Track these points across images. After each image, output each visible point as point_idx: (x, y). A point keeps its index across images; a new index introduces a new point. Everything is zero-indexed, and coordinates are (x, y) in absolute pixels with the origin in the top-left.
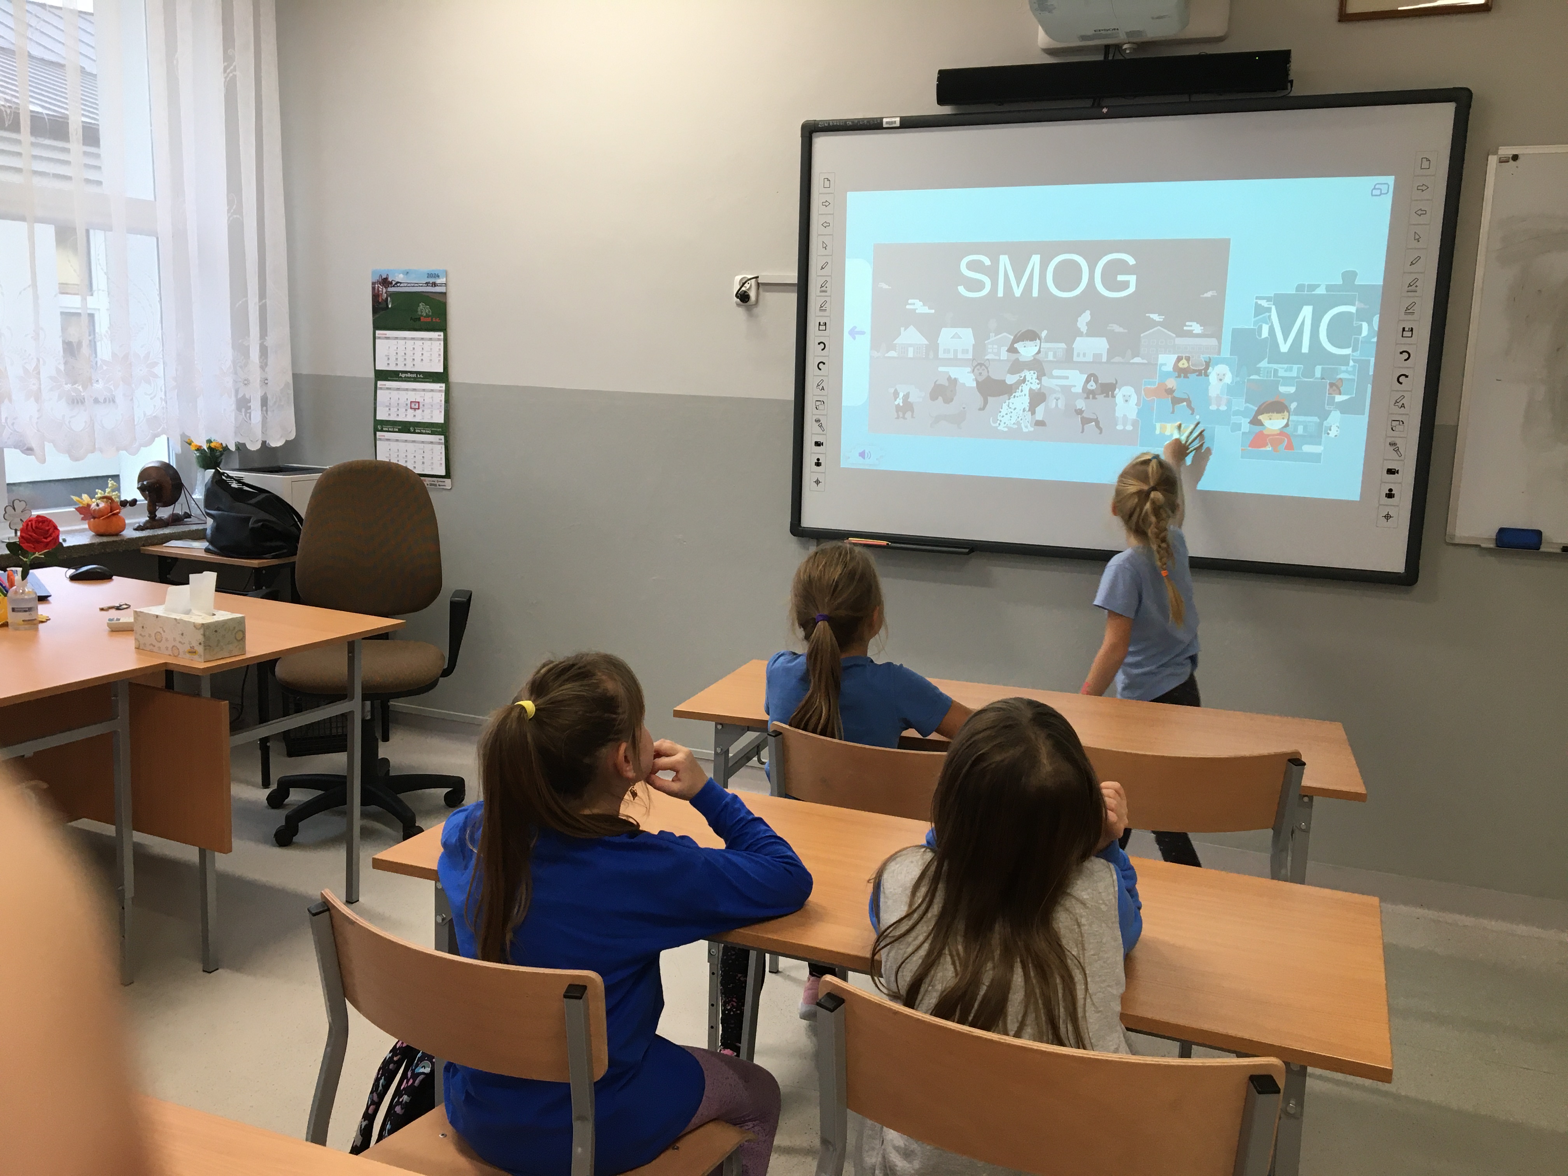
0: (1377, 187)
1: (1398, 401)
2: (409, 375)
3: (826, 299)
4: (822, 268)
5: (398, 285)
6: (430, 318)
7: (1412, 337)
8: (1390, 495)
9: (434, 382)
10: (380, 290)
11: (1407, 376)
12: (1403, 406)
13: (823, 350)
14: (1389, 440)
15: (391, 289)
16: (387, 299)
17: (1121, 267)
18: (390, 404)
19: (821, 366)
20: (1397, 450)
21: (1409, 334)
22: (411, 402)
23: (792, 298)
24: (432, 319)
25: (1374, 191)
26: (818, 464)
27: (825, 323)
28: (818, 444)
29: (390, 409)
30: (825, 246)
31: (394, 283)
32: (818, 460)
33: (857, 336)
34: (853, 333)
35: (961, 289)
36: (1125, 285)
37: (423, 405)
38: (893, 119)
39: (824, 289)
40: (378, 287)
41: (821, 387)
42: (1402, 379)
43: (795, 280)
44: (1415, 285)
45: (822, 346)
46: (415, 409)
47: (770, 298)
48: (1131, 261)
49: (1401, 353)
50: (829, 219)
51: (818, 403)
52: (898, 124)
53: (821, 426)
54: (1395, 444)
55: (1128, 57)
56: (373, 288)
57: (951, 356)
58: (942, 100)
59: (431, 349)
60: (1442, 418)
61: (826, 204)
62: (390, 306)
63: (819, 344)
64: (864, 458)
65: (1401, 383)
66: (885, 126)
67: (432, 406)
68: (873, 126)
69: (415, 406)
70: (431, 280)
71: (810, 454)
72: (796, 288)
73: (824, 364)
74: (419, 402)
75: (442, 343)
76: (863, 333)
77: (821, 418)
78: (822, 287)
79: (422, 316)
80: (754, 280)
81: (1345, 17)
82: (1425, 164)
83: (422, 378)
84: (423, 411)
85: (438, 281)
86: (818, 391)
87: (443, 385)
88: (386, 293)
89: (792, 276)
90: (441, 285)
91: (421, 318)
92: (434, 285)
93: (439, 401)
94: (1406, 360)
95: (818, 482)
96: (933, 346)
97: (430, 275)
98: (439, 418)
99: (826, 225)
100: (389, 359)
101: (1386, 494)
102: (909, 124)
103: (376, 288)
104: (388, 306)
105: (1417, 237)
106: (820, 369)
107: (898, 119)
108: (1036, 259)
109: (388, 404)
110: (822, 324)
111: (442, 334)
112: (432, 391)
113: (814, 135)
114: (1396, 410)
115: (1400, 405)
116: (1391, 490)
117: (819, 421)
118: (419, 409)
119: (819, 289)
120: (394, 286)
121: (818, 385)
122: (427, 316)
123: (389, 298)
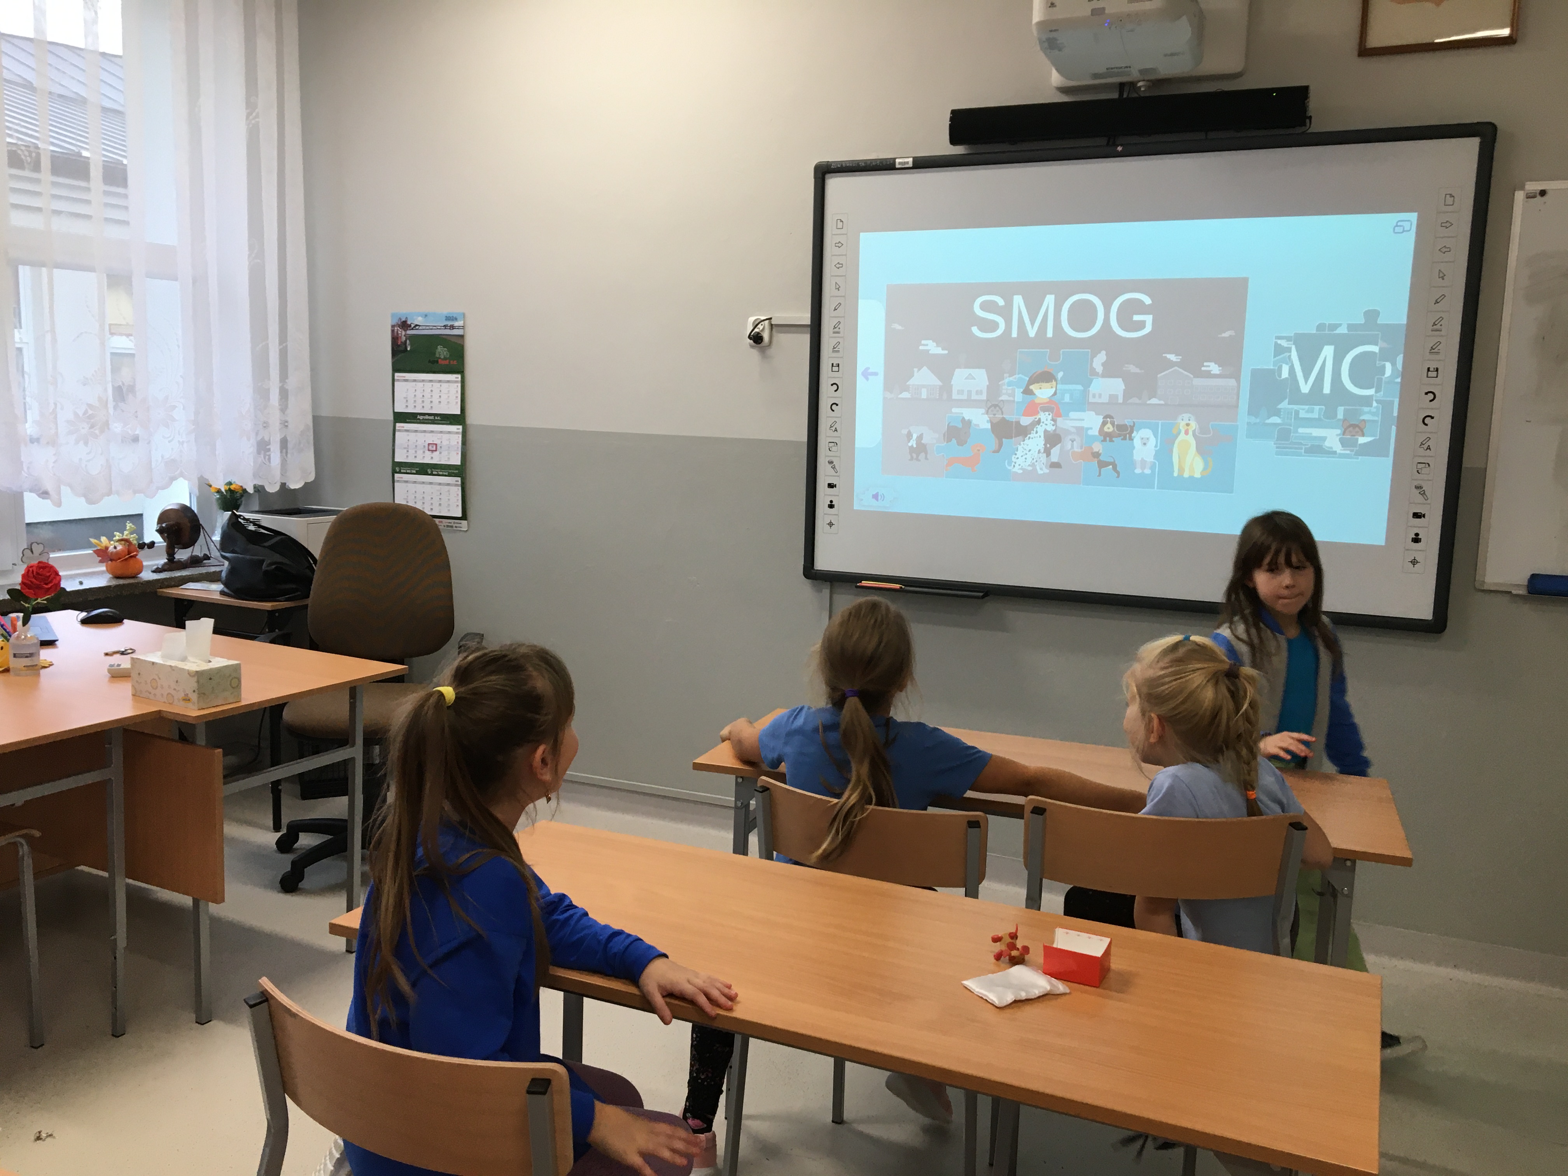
0: (1399, 224)
1: (1424, 443)
2: (427, 417)
3: (839, 340)
4: (835, 309)
5: (417, 327)
6: (448, 361)
7: (1437, 377)
8: (1416, 540)
9: (451, 424)
10: (399, 332)
11: (1432, 418)
12: (1429, 448)
13: (836, 391)
14: (1416, 483)
15: (410, 332)
16: (406, 341)
17: (1135, 307)
18: (408, 445)
19: (834, 407)
20: (1423, 494)
21: (1434, 374)
22: (429, 444)
23: (805, 339)
24: (449, 362)
25: (1396, 228)
26: (831, 506)
27: (838, 364)
28: (831, 486)
29: (408, 451)
30: (838, 287)
31: (413, 326)
32: (831, 501)
33: (870, 377)
34: (866, 374)
35: (975, 330)
36: (1142, 325)
37: (441, 447)
38: (906, 160)
39: (836, 330)
40: (398, 330)
41: (834, 429)
42: (1427, 420)
43: (808, 321)
44: (1440, 324)
45: (835, 387)
46: (432, 451)
47: (783, 339)
48: (1148, 301)
49: (1426, 394)
50: (842, 260)
51: (831, 445)
52: (911, 165)
53: (834, 468)
54: (1421, 487)
55: (1142, 95)
56: (393, 331)
57: (964, 397)
58: (955, 139)
59: (449, 391)
60: (1469, 461)
61: (839, 245)
62: (409, 349)
63: (832, 385)
64: (877, 500)
65: (1427, 425)
66: (897, 166)
67: (449, 448)
68: (886, 166)
69: (433, 448)
70: (449, 323)
71: (823, 496)
72: (809, 329)
73: (837, 405)
74: (436, 444)
75: (459, 385)
76: (876, 374)
77: (834, 460)
78: (835, 328)
79: (440, 358)
80: (768, 321)
81: (1365, 52)
82: (1449, 200)
83: (440, 420)
84: (440, 453)
85: (456, 324)
86: (831, 433)
87: (460, 427)
88: (405, 336)
89: (805, 317)
90: (459, 328)
91: (439, 360)
92: (452, 327)
93: (456, 443)
94: (1431, 401)
95: (831, 524)
96: (946, 387)
97: (448, 318)
98: (456, 460)
99: (839, 266)
100: (407, 401)
101: (1413, 538)
102: (922, 164)
103: (396, 331)
104: (406, 348)
105: (1441, 275)
106: (833, 411)
107: (911, 160)
108: (1050, 300)
109: (406, 446)
110: (834, 365)
111: (459, 376)
112: (449, 432)
113: (827, 176)
114: (1421, 451)
115: (1426, 446)
116: (1417, 535)
117: (833, 462)
118: (436, 450)
119: (832, 330)
120: (412, 329)
121: (831, 427)
122: (445, 359)
123: (408, 341)
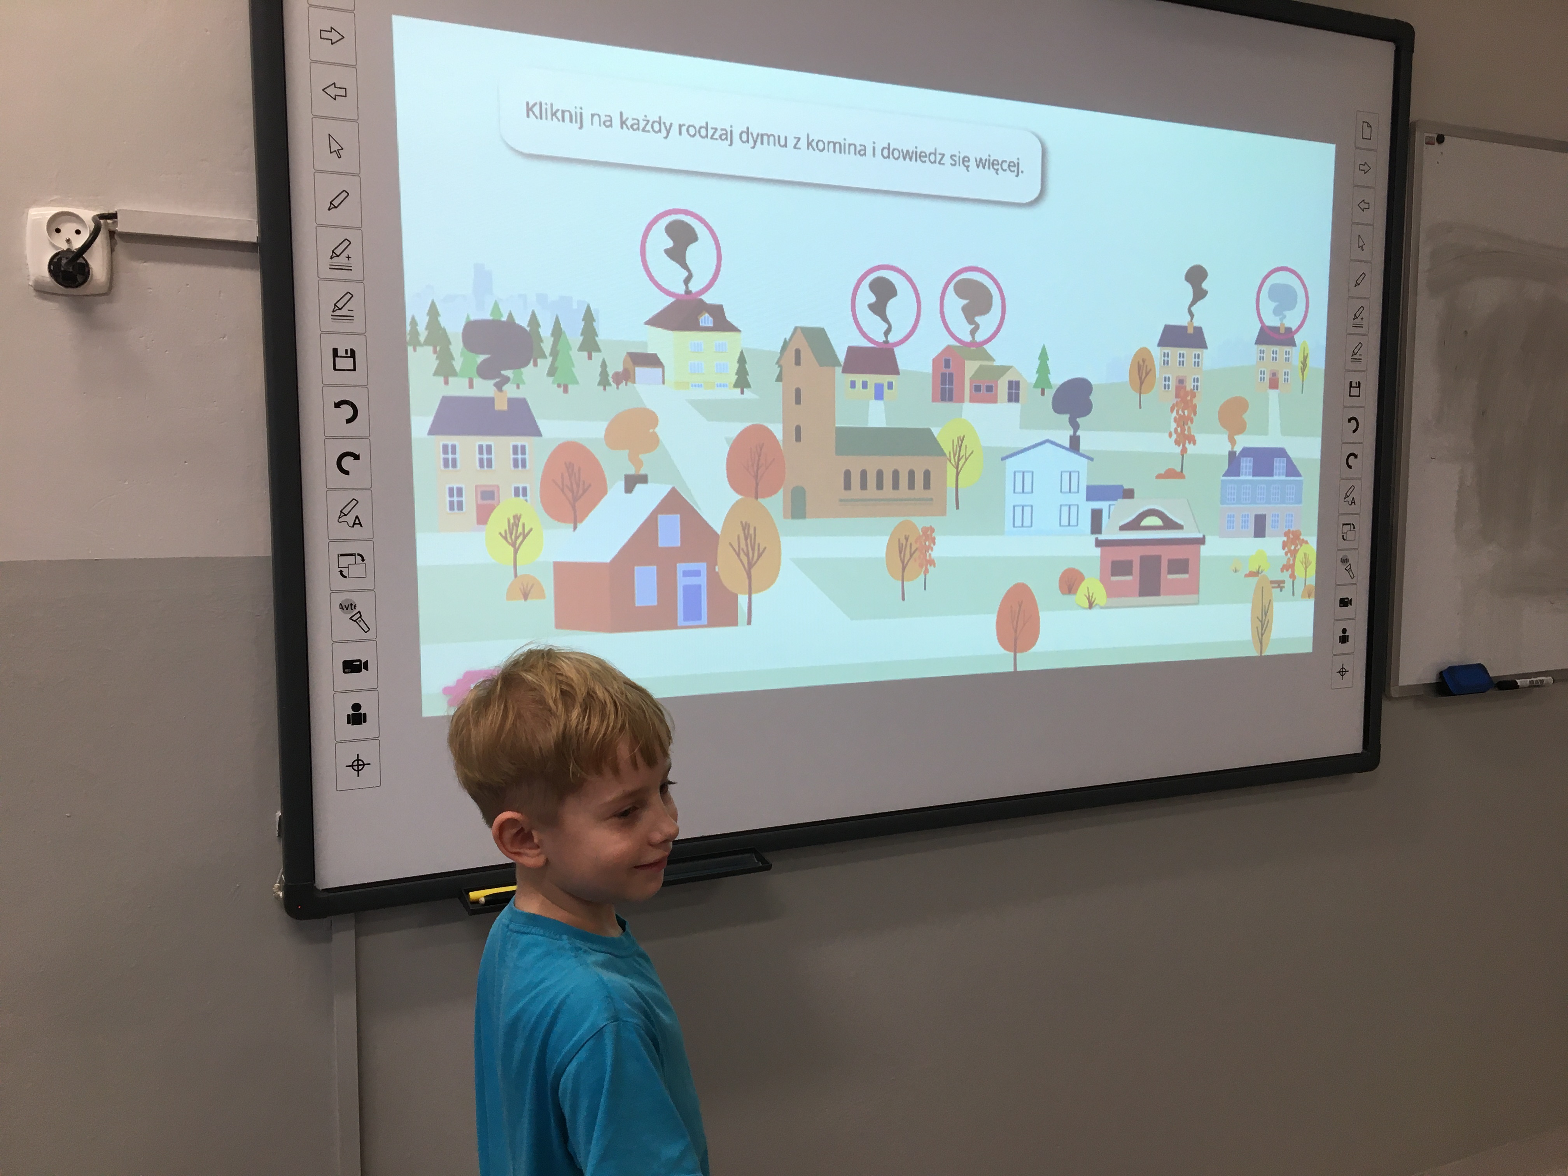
1: (1348, 494)
3: (350, 287)
4: (332, 206)
7: (1359, 396)
8: (1344, 639)
11: (1356, 457)
12: (1353, 501)
13: (349, 421)
14: (1341, 555)
19: (347, 462)
20: (1348, 569)
21: (1357, 391)
23: (241, 282)
26: (357, 718)
27: (353, 352)
28: (352, 667)
30: (335, 147)
32: (356, 707)
39: (342, 260)
41: (351, 519)
42: (1352, 460)
43: (251, 233)
44: (1361, 316)
45: (348, 411)
49: (1349, 420)
50: (344, 77)
51: (344, 561)
53: (358, 619)
54: (1347, 560)
61: (334, 36)
63: (338, 405)
65: (1350, 467)
71: (331, 694)
72: (255, 255)
73: (357, 457)
77: (354, 598)
78: (334, 255)
80: (105, 222)
82: (1367, 132)
86: (343, 530)
89: (240, 222)
94: (1354, 431)
95: (358, 765)
99: (335, 92)
101: (1339, 637)
105: (1361, 243)
106: (347, 473)
110: (341, 353)
114: (1346, 507)
115: (1350, 500)
116: (1344, 631)
117: (352, 606)
119: (325, 260)
121: (342, 514)
